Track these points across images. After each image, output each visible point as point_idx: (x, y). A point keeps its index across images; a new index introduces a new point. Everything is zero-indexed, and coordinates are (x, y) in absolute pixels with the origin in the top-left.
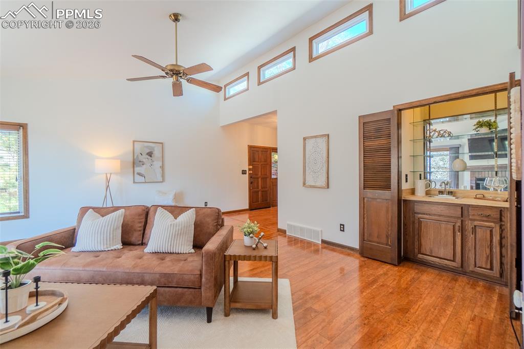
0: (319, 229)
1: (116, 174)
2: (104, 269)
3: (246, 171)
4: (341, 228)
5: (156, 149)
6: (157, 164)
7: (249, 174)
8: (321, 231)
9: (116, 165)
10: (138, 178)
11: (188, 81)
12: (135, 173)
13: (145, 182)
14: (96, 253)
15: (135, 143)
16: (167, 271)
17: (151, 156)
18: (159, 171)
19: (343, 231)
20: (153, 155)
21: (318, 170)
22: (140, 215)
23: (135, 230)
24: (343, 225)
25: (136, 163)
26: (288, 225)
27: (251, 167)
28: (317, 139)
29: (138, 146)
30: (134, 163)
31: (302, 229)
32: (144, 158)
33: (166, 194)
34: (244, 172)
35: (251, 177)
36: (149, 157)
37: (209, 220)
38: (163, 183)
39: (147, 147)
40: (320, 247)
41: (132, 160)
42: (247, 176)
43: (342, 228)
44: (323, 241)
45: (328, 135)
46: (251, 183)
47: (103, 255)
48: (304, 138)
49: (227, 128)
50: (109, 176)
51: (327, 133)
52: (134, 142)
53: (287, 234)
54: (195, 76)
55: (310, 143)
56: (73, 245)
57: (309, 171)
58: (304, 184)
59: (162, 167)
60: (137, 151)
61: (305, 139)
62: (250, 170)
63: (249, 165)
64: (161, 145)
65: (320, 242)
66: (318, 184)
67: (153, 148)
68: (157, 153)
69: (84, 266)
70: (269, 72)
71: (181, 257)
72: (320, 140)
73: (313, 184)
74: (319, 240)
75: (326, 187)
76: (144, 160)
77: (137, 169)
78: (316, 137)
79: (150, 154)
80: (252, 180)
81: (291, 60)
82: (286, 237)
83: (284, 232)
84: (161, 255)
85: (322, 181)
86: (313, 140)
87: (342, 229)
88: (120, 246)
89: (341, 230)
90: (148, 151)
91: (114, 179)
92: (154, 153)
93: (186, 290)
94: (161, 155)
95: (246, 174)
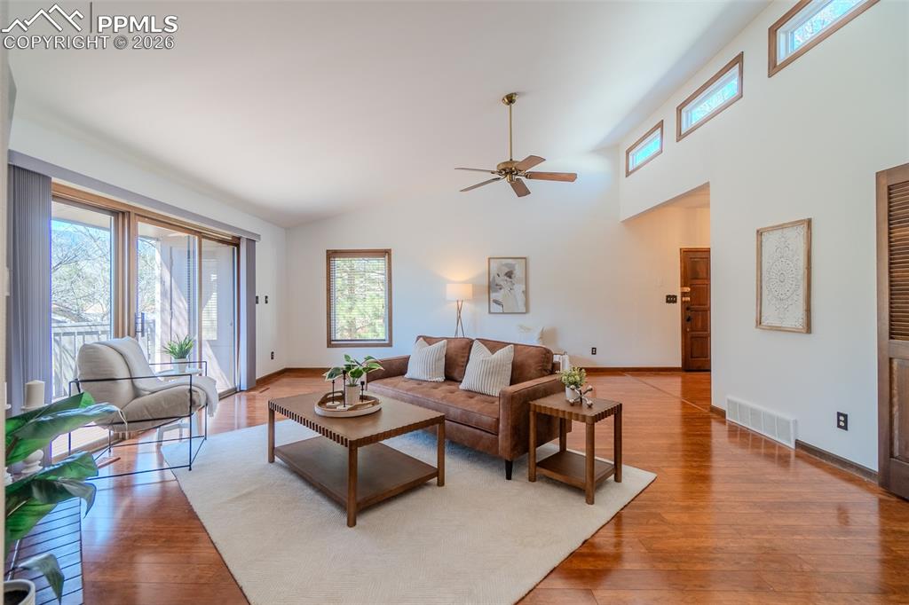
0: (789, 417)
1: (468, 300)
2: (420, 396)
3: (675, 297)
4: (839, 421)
5: (517, 267)
6: (519, 288)
7: (683, 303)
8: (795, 422)
9: (467, 291)
10: (495, 308)
11: (526, 177)
12: (491, 302)
13: (503, 313)
14: (420, 382)
15: (492, 260)
16: (468, 408)
17: (510, 277)
18: (521, 298)
19: (845, 428)
20: (513, 276)
21: (788, 294)
22: (463, 349)
23: (458, 365)
24: (845, 416)
25: (492, 287)
26: (729, 401)
27: (687, 289)
28: (785, 231)
29: (494, 264)
30: (489, 287)
31: (755, 413)
32: (502, 280)
33: (529, 329)
34: (671, 299)
35: (686, 308)
36: (508, 279)
37: (531, 361)
38: (527, 315)
39: (506, 265)
40: (793, 454)
41: (487, 284)
42: (678, 306)
43: (843, 421)
44: (799, 444)
45: (809, 222)
46: (689, 320)
47: (425, 384)
48: (758, 231)
49: (635, 222)
50: (460, 303)
51: (806, 217)
52: (489, 259)
53: (727, 418)
54: (535, 169)
55: (770, 241)
56: (404, 374)
57: (770, 297)
58: (759, 322)
59: (526, 293)
60: (494, 271)
61: (760, 233)
62: (684, 294)
63: (684, 284)
64: (524, 260)
65: (792, 446)
66: (788, 324)
67: (513, 266)
68: (519, 272)
69: (407, 390)
70: (697, 112)
71: (490, 398)
72: (789, 233)
73: (777, 323)
74: (789, 440)
75: (804, 331)
76: (502, 283)
77: (493, 295)
78: (781, 227)
79: (509, 275)
80: (689, 314)
81: (735, 82)
82: (724, 423)
83: (722, 414)
84: (471, 394)
85: (796, 318)
86: (777, 234)
87: (842, 424)
88: (441, 379)
89: (839, 426)
90: (507, 270)
91: (467, 307)
92: (515, 272)
93: (483, 433)
94: (524, 276)
95: (675, 302)
